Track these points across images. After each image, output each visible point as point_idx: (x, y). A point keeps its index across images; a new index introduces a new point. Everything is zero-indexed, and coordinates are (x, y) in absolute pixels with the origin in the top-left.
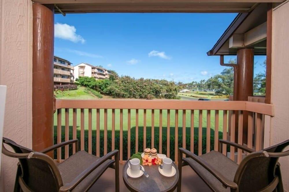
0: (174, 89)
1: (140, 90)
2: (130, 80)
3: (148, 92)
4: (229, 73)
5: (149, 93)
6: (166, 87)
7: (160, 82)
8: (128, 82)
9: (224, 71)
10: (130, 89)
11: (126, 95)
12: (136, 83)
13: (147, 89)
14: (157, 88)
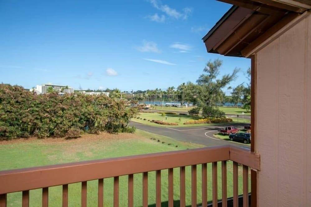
0: (123, 114)
1: (51, 120)
2: (23, 96)
3: (70, 124)
4: (207, 82)
5: (73, 125)
6: (106, 111)
7: (95, 101)
8: (17, 102)
9: (200, 77)
10: (24, 120)
11: (11, 132)
12: (40, 104)
13: (66, 117)
14: (89, 114)
